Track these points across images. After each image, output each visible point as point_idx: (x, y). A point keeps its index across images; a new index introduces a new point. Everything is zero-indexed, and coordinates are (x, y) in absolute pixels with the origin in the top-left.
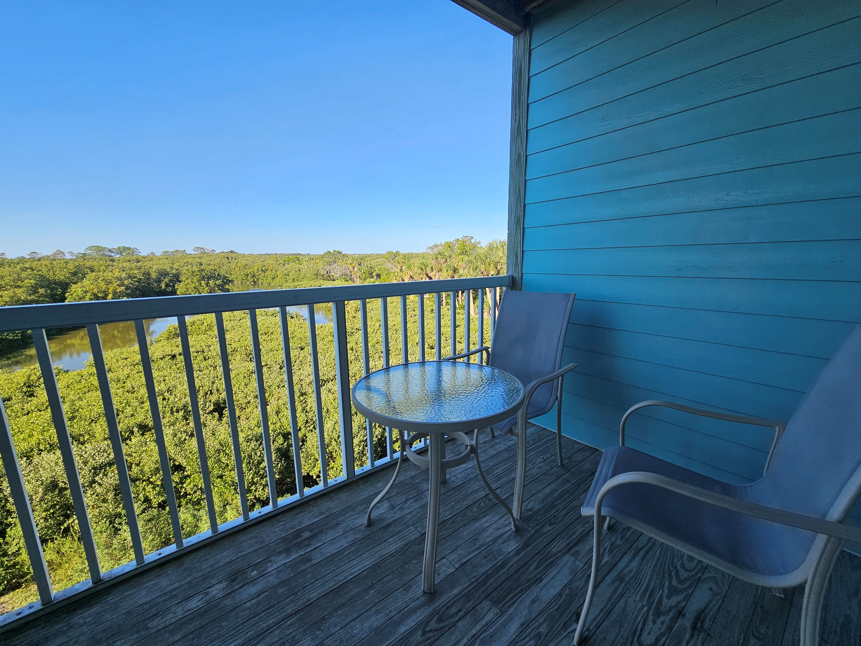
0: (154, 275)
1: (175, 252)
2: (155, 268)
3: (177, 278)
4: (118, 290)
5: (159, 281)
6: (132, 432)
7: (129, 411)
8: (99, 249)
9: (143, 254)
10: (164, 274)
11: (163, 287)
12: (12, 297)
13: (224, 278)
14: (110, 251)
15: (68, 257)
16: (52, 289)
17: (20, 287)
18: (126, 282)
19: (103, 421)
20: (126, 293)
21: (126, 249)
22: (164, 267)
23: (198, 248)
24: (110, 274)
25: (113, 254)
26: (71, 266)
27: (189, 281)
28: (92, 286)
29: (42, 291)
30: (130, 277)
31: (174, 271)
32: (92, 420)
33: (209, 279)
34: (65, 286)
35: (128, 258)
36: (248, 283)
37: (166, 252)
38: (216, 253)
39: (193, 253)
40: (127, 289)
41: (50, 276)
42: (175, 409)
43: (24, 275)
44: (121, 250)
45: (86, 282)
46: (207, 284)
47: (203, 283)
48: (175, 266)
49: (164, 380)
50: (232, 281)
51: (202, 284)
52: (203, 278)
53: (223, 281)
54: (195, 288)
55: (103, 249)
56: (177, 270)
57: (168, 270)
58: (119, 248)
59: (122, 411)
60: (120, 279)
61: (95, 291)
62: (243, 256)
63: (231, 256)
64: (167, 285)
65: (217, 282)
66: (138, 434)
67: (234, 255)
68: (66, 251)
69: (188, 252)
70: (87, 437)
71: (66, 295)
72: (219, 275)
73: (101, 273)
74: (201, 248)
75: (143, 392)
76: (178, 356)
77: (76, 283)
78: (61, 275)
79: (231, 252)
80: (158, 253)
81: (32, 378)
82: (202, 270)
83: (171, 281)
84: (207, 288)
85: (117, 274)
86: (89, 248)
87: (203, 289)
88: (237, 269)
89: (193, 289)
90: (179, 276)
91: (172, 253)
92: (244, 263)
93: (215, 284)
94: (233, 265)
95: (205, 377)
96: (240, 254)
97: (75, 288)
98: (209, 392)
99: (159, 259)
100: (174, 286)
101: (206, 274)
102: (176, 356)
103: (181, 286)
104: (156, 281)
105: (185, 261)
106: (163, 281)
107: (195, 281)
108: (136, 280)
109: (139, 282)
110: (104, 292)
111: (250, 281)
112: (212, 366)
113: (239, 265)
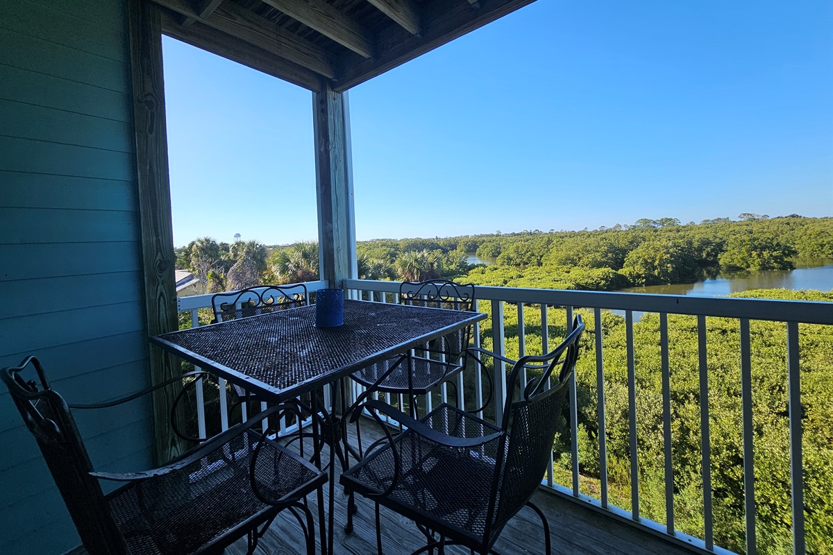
0: (696, 244)
1: (716, 220)
2: (697, 237)
3: (720, 248)
4: (665, 257)
5: (700, 250)
6: (687, 397)
7: (682, 373)
8: (646, 221)
9: (682, 224)
10: (707, 243)
11: (704, 255)
12: (593, 259)
13: (784, 249)
14: (654, 222)
15: (623, 229)
16: (617, 254)
17: (598, 252)
18: (671, 250)
19: (659, 374)
20: (670, 261)
21: (667, 220)
22: (707, 236)
23: (745, 214)
24: (658, 242)
25: (656, 226)
26: (630, 237)
27: (735, 251)
28: (644, 253)
29: (610, 255)
30: (675, 246)
31: (717, 240)
32: (651, 371)
33: (763, 248)
34: (625, 252)
35: (669, 228)
36: (823, 256)
37: (706, 221)
38: (770, 218)
39: (738, 220)
40: (671, 257)
41: (616, 245)
42: (732, 391)
43: (601, 243)
44: (663, 222)
45: (640, 249)
46: (759, 256)
47: (754, 253)
48: (719, 235)
49: (716, 355)
50: (795, 253)
51: (753, 255)
52: (755, 248)
53: (783, 253)
54: (742, 259)
55: (649, 221)
56: (721, 239)
57: (711, 239)
58: (662, 220)
59: (675, 372)
60: (667, 248)
61: (646, 257)
62: (814, 220)
63: (793, 221)
64: (708, 255)
65: (775, 254)
66: (693, 402)
67: (798, 220)
68: (622, 224)
69: (732, 219)
70: (648, 384)
71: (625, 259)
72: (778, 245)
73: (651, 242)
74: (748, 214)
75: (694, 359)
76: (729, 332)
77: (632, 250)
78: (623, 243)
79: (793, 216)
80: (698, 223)
81: (607, 320)
82: (755, 239)
83: (712, 250)
84: (759, 260)
85: (664, 243)
86: (639, 221)
87: (753, 260)
88: (804, 238)
89: (740, 260)
90: (722, 245)
91: (712, 221)
92: (818, 229)
93: (771, 255)
94: (798, 232)
95: (771, 366)
96: (809, 219)
97: (632, 255)
98: (778, 388)
99: (699, 228)
100: (716, 255)
101: (760, 244)
102: (726, 332)
103: (725, 256)
104: (697, 251)
105: (731, 229)
106: (704, 250)
107: (744, 251)
108: (680, 248)
109: (682, 251)
110: (653, 258)
111: (826, 253)
112: (777, 356)
113: (808, 232)
